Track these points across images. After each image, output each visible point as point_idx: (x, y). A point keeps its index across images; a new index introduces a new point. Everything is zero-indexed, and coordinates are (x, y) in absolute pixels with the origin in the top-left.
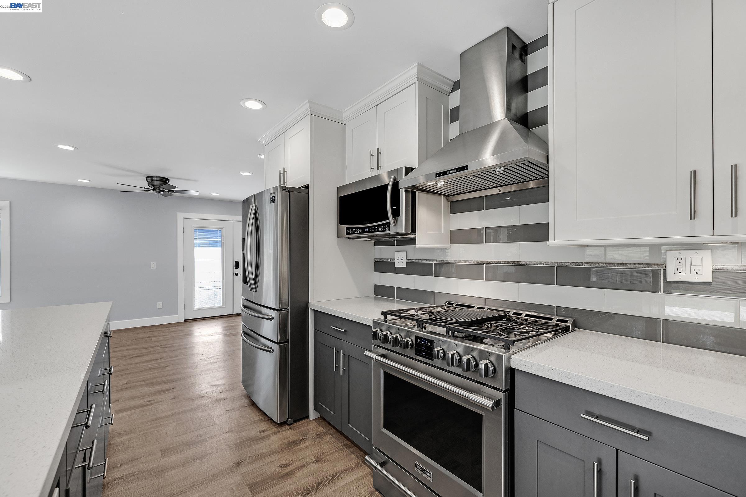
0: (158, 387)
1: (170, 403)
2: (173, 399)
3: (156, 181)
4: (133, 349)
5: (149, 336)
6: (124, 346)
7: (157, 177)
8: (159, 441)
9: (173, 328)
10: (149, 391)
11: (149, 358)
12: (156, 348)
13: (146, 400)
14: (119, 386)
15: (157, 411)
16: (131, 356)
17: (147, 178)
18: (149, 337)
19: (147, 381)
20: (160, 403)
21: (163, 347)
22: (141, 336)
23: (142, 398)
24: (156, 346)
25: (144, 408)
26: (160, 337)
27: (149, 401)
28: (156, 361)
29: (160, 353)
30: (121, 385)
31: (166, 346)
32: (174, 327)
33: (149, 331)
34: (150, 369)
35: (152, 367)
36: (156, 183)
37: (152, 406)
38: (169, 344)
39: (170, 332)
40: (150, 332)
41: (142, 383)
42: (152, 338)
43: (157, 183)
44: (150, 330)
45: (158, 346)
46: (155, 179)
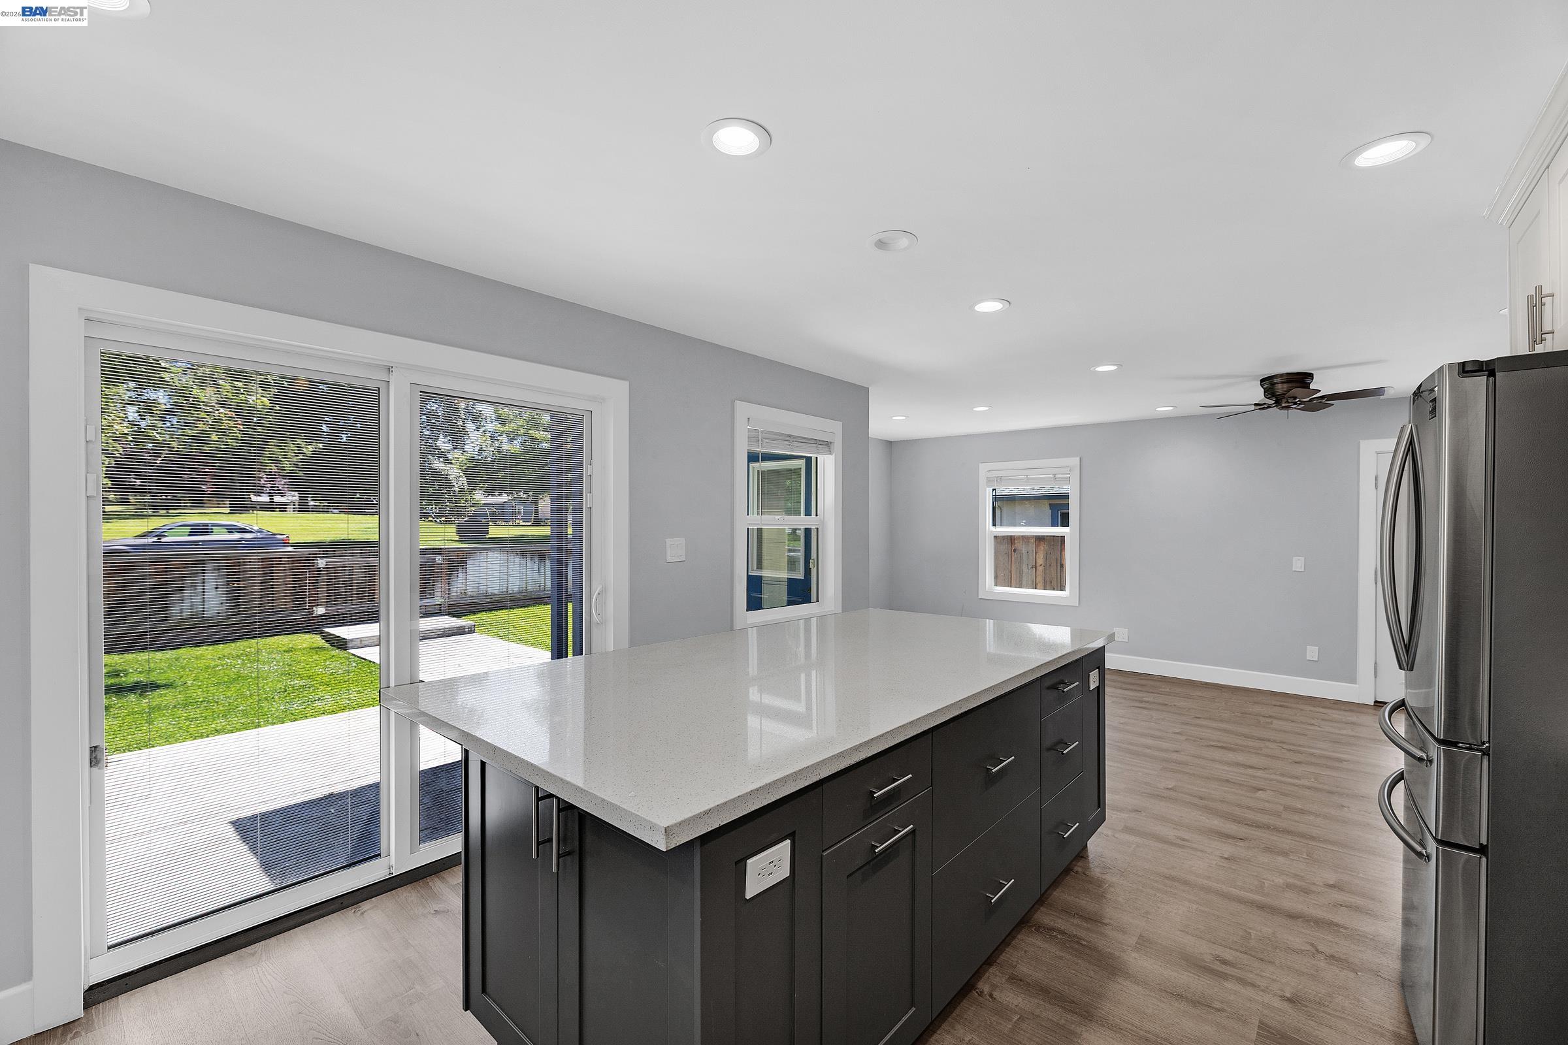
0: (1216, 822)
1: (1215, 862)
2: (1226, 859)
3: (1279, 385)
4: (1225, 731)
5: (1271, 714)
6: (1214, 720)
7: (1281, 375)
8: (1148, 918)
9: (1338, 712)
10: (1195, 821)
11: (1240, 758)
12: (1268, 744)
13: (1182, 834)
14: (1157, 788)
15: (1183, 863)
16: (1213, 743)
17: (1262, 381)
18: (1270, 717)
19: (1206, 802)
20: (1199, 853)
21: (1285, 746)
22: (1257, 709)
23: (1178, 827)
24: (1269, 740)
25: (1166, 847)
26: (1292, 724)
27: (1184, 840)
28: (1250, 771)
29: (1269, 756)
30: (1162, 788)
31: (1291, 747)
32: (1341, 710)
33: (1278, 703)
34: (1227, 781)
35: (1232, 779)
36: (1280, 388)
37: (1182, 850)
38: (1300, 746)
39: (1322, 720)
40: (1281, 706)
41: (1196, 801)
42: (1275, 721)
43: (1282, 388)
44: (1282, 704)
45: (1275, 741)
46: (1278, 380)
